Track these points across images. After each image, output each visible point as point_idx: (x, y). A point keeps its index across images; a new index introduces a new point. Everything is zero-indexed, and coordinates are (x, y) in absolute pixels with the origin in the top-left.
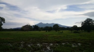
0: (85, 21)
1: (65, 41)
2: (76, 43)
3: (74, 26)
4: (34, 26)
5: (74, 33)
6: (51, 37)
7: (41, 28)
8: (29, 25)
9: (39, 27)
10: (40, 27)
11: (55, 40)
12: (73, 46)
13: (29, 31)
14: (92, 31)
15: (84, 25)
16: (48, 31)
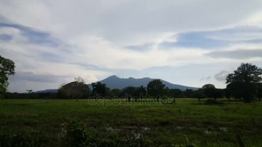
1: (184, 122)
2: (215, 127)
3: (206, 86)
4: (93, 84)
5: (206, 104)
6: (142, 112)
7: (114, 91)
8: (80, 81)
9: (108, 89)
10: (112, 88)
13: (79, 98)
14: (258, 99)
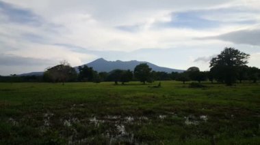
0: (219, 56)
1: (166, 110)
2: (196, 116)
3: (191, 68)
4: (80, 67)
5: (189, 87)
6: (128, 99)
7: (101, 74)
8: (66, 64)
9: (96, 72)
10: (99, 72)
11: (141, 106)
12: (188, 123)
13: (66, 82)
15: (216, 65)
16: (121, 83)
